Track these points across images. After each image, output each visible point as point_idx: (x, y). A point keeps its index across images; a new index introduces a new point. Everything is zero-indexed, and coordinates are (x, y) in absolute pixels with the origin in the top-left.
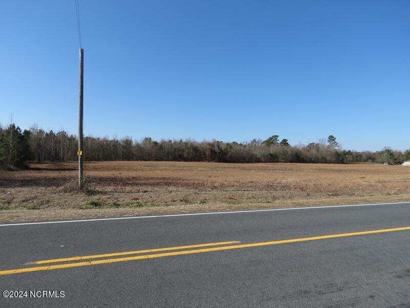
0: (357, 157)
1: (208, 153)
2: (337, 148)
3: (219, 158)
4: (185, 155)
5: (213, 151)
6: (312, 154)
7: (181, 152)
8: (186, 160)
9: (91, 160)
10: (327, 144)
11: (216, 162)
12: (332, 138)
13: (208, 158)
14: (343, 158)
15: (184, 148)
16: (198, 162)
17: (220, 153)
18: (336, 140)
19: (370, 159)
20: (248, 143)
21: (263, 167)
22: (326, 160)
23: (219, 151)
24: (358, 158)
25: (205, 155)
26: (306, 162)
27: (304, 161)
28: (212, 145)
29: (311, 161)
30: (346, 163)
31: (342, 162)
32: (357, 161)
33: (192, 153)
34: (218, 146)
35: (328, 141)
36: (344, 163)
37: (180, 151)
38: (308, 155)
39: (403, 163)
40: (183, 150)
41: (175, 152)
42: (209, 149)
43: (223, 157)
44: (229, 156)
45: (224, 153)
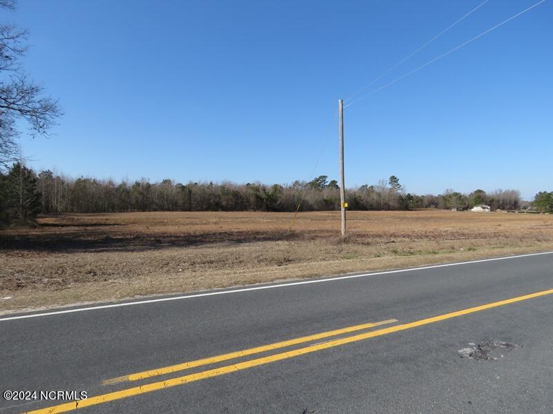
0: (417, 202)
1: (252, 199)
2: (400, 191)
3: (267, 205)
4: (224, 203)
5: (258, 197)
6: (373, 199)
7: (218, 199)
10: (389, 186)
11: (264, 211)
12: (394, 180)
13: (252, 206)
14: (407, 203)
15: (220, 193)
17: (267, 199)
18: (399, 182)
19: (433, 204)
20: (288, 186)
21: (321, 216)
22: (389, 207)
23: (267, 197)
24: (419, 203)
25: (248, 201)
26: (367, 210)
27: (364, 209)
28: (257, 189)
29: (372, 208)
30: (411, 210)
31: (407, 208)
32: (418, 207)
33: (232, 200)
34: (264, 190)
35: (390, 183)
36: (408, 210)
37: (216, 198)
38: (369, 200)
39: (472, 208)
40: (219, 196)
41: (210, 199)
42: (253, 194)
43: (271, 204)
44: (278, 203)
45: (272, 200)
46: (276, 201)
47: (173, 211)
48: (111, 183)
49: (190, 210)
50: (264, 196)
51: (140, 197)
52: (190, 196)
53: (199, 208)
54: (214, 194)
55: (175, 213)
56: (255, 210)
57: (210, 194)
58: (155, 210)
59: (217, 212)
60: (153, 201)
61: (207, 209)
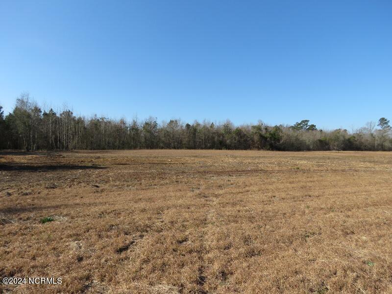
1: (256, 138)
4: (228, 141)
5: (261, 136)
6: (367, 140)
7: (221, 137)
8: (228, 147)
9: (104, 149)
10: (379, 128)
11: (268, 150)
12: (383, 121)
15: (223, 132)
16: (245, 151)
17: (270, 138)
18: (389, 124)
22: (383, 148)
25: (253, 141)
28: (259, 128)
33: (235, 138)
34: (266, 129)
35: (379, 125)
40: (223, 135)
41: (214, 138)
42: (256, 133)
43: (275, 143)
44: (281, 142)
45: (275, 139)
46: (279, 140)
47: (178, 149)
48: (123, 122)
49: (194, 148)
50: (268, 135)
51: (148, 135)
52: (194, 134)
53: (204, 146)
54: (217, 133)
55: (179, 151)
56: (259, 149)
57: (214, 133)
58: (162, 148)
59: (220, 151)
60: (160, 139)
61: (211, 148)
